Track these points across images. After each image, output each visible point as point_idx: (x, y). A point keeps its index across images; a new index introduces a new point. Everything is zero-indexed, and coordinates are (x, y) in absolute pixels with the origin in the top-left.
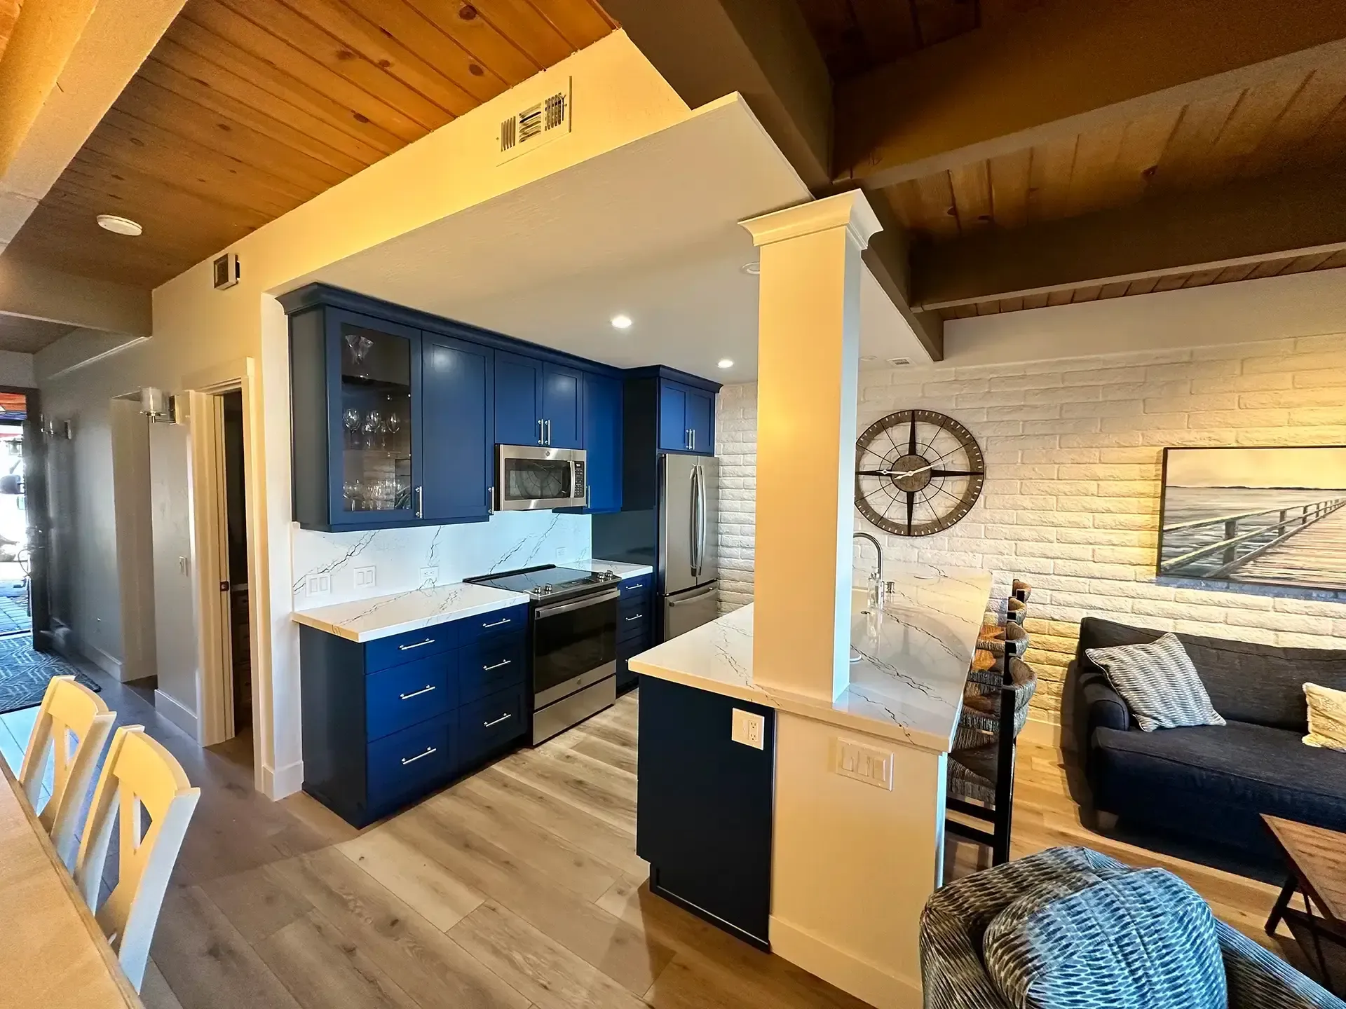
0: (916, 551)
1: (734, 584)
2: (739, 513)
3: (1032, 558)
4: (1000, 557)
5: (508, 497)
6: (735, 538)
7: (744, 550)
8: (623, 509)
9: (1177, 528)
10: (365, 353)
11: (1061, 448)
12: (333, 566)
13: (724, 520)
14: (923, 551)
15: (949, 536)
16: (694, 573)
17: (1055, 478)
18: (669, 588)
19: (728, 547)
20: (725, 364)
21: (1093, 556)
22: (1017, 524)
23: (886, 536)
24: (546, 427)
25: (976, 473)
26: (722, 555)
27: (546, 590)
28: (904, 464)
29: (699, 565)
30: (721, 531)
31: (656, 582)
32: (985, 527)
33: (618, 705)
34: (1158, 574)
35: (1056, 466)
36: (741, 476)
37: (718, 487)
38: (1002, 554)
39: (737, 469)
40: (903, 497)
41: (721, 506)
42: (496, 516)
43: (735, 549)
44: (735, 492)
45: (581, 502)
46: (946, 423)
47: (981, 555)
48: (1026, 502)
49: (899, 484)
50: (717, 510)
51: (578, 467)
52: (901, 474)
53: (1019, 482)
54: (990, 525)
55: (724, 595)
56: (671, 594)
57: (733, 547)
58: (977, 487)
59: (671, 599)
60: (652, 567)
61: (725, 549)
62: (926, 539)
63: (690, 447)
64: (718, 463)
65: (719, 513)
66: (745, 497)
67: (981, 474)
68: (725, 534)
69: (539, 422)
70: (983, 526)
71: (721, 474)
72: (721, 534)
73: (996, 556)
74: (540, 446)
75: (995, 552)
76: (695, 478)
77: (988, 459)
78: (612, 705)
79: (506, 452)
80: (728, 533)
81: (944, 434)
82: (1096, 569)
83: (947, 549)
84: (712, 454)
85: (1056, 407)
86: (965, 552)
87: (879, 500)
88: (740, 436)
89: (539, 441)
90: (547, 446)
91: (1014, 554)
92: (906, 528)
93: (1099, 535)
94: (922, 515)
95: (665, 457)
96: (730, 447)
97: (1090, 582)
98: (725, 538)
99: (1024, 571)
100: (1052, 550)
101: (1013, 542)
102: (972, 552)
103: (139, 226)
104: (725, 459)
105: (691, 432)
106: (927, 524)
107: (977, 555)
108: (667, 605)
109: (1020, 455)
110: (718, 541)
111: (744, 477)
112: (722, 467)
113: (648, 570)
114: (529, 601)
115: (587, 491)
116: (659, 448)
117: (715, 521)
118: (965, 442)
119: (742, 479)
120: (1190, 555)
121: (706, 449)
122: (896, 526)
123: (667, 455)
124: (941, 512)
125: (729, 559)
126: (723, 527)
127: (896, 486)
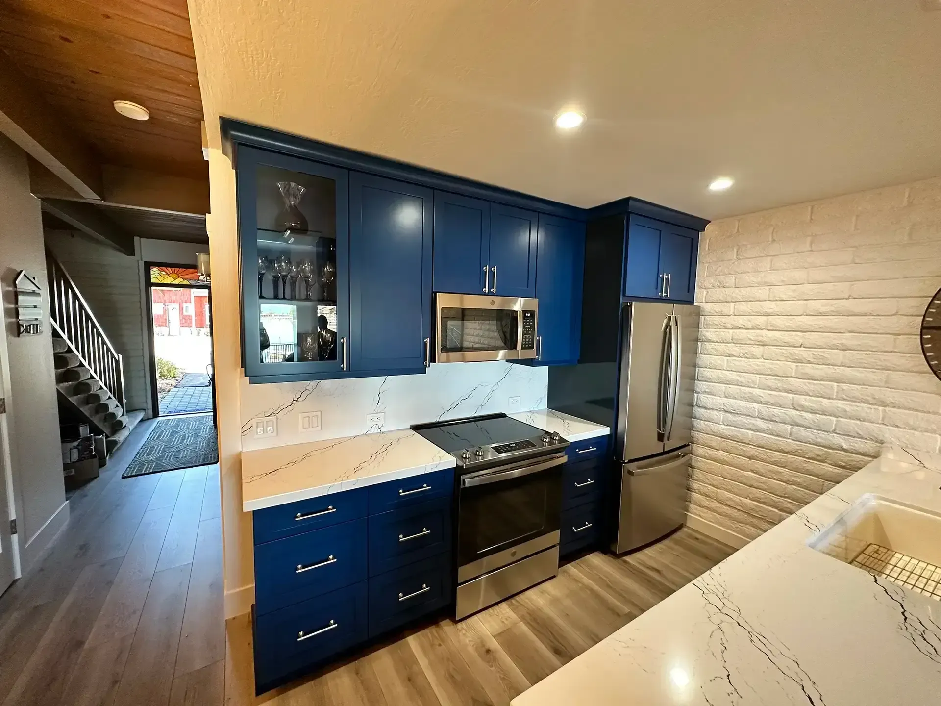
1: (712, 452)
2: (724, 372)
5: (445, 349)
6: (715, 399)
7: (728, 415)
8: (580, 362)
10: (298, 201)
12: (280, 410)
13: (702, 377)
16: (661, 437)
18: (628, 454)
19: (705, 408)
20: (721, 184)
24: (492, 274)
26: (698, 416)
27: (476, 454)
29: (668, 429)
30: (698, 390)
31: (613, 446)
33: (560, 578)
36: (729, 329)
37: (697, 340)
39: (724, 319)
41: (699, 362)
42: (433, 369)
43: (715, 412)
44: (722, 347)
45: (531, 354)
50: (695, 365)
51: (528, 317)
55: (697, 462)
56: (631, 461)
57: (713, 409)
59: (632, 467)
60: (609, 428)
61: (703, 410)
63: (664, 294)
64: (698, 312)
65: (697, 369)
66: (735, 353)
68: (703, 393)
69: (484, 268)
71: (702, 325)
72: (698, 393)
74: (485, 294)
76: (668, 330)
78: (554, 577)
79: (444, 301)
80: (705, 392)
84: (690, 302)
88: (731, 280)
89: (484, 290)
90: (493, 294)
95: (631, 305)
96: (718, 294)
98: (703, 398)
103: (148, 111)
104: (707, 307)
105: (665, 276)
108: (624, 473)
110: (693, 399)
111: (733, 329)
112: (703, 317)
113: (605, 431)
114: (455, 466)
115: (538, 342)
116: (624, 295)
117: (691, 378)
119: (731, 331)
121: (684, 296)
123: (633, 303)
125: (706, 423)
126: (700, 386)
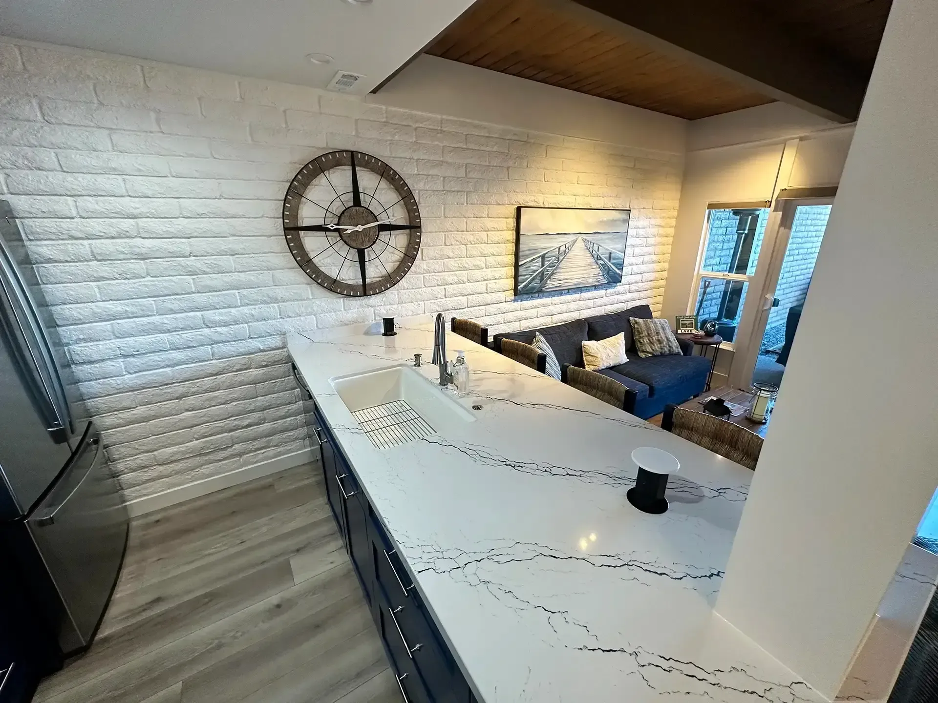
0: (372, 309)
3: (455, 298)
4: (436, 301)
6: (101, 345)
7: (131, 359)
9: (524, 263)
11: (467, 204)
13: (66, 319)
14: (378, 308)
15: (398, 290)
17: (465, 230)
19: (90, 362)
21: (487, 290)
22: (444, 272)
23: (342, 299)
25: (413, 227)
28: (351, 217)
30: (68, 340)
32: (424, 277)
34: (515, 295)
35: (465, 220)
36: (80, 238)
38: (437, 298)
39: (65, 224)
40: (354, 255)
43: (110, 363)
46: (385, 172)
47: (423, 302)
48: (448, 251)
49: (347, 240)
52: (350, 229)
53: (443, 234)
54: (426, 274)
57: (103, 360)
58: (417, 240)
62: (380, 296)
65: (53, 309)
66: (105, 275)
67: (419, 227)
68: (76, 343)
70: (422, 276)
72: (68, 344)
73: (433, 301)
75: (432, 298)
77: (423, 212)
80: (80, 340)
81: (384, 184)
82: (489, 298)
83: (397, 303)
85: (463, 166)
86: (412, 302)
87: (328, 260)
88: (49, 158)
91: (444, 297)
92: (361, 289)
93: (489, 273)
94: (374, 272)
96: (33, 180)
97: (485, 308)
98: (80, 350)
99: (451, 309)
100: (465, 289)
101: (443, 287)
102: (417, 301)
106: (380, 281)
107: (420, 303)
109: (443, 208)
111: (86, 238)
118: (404, 195)
119: (85, 242)
120: (529, 280)
122: (350, 287)
124: (390, 267)
126: (69, 333)
127: (345, 242)
